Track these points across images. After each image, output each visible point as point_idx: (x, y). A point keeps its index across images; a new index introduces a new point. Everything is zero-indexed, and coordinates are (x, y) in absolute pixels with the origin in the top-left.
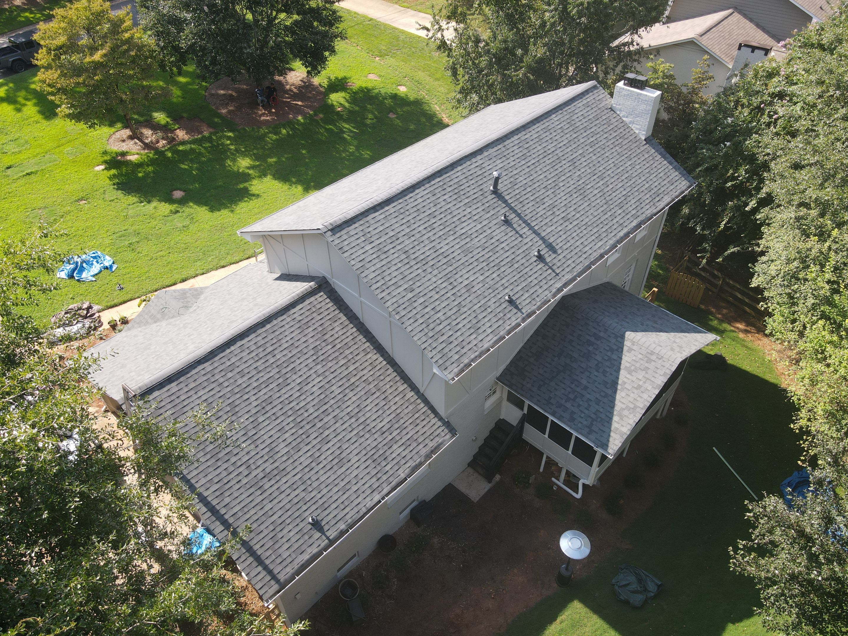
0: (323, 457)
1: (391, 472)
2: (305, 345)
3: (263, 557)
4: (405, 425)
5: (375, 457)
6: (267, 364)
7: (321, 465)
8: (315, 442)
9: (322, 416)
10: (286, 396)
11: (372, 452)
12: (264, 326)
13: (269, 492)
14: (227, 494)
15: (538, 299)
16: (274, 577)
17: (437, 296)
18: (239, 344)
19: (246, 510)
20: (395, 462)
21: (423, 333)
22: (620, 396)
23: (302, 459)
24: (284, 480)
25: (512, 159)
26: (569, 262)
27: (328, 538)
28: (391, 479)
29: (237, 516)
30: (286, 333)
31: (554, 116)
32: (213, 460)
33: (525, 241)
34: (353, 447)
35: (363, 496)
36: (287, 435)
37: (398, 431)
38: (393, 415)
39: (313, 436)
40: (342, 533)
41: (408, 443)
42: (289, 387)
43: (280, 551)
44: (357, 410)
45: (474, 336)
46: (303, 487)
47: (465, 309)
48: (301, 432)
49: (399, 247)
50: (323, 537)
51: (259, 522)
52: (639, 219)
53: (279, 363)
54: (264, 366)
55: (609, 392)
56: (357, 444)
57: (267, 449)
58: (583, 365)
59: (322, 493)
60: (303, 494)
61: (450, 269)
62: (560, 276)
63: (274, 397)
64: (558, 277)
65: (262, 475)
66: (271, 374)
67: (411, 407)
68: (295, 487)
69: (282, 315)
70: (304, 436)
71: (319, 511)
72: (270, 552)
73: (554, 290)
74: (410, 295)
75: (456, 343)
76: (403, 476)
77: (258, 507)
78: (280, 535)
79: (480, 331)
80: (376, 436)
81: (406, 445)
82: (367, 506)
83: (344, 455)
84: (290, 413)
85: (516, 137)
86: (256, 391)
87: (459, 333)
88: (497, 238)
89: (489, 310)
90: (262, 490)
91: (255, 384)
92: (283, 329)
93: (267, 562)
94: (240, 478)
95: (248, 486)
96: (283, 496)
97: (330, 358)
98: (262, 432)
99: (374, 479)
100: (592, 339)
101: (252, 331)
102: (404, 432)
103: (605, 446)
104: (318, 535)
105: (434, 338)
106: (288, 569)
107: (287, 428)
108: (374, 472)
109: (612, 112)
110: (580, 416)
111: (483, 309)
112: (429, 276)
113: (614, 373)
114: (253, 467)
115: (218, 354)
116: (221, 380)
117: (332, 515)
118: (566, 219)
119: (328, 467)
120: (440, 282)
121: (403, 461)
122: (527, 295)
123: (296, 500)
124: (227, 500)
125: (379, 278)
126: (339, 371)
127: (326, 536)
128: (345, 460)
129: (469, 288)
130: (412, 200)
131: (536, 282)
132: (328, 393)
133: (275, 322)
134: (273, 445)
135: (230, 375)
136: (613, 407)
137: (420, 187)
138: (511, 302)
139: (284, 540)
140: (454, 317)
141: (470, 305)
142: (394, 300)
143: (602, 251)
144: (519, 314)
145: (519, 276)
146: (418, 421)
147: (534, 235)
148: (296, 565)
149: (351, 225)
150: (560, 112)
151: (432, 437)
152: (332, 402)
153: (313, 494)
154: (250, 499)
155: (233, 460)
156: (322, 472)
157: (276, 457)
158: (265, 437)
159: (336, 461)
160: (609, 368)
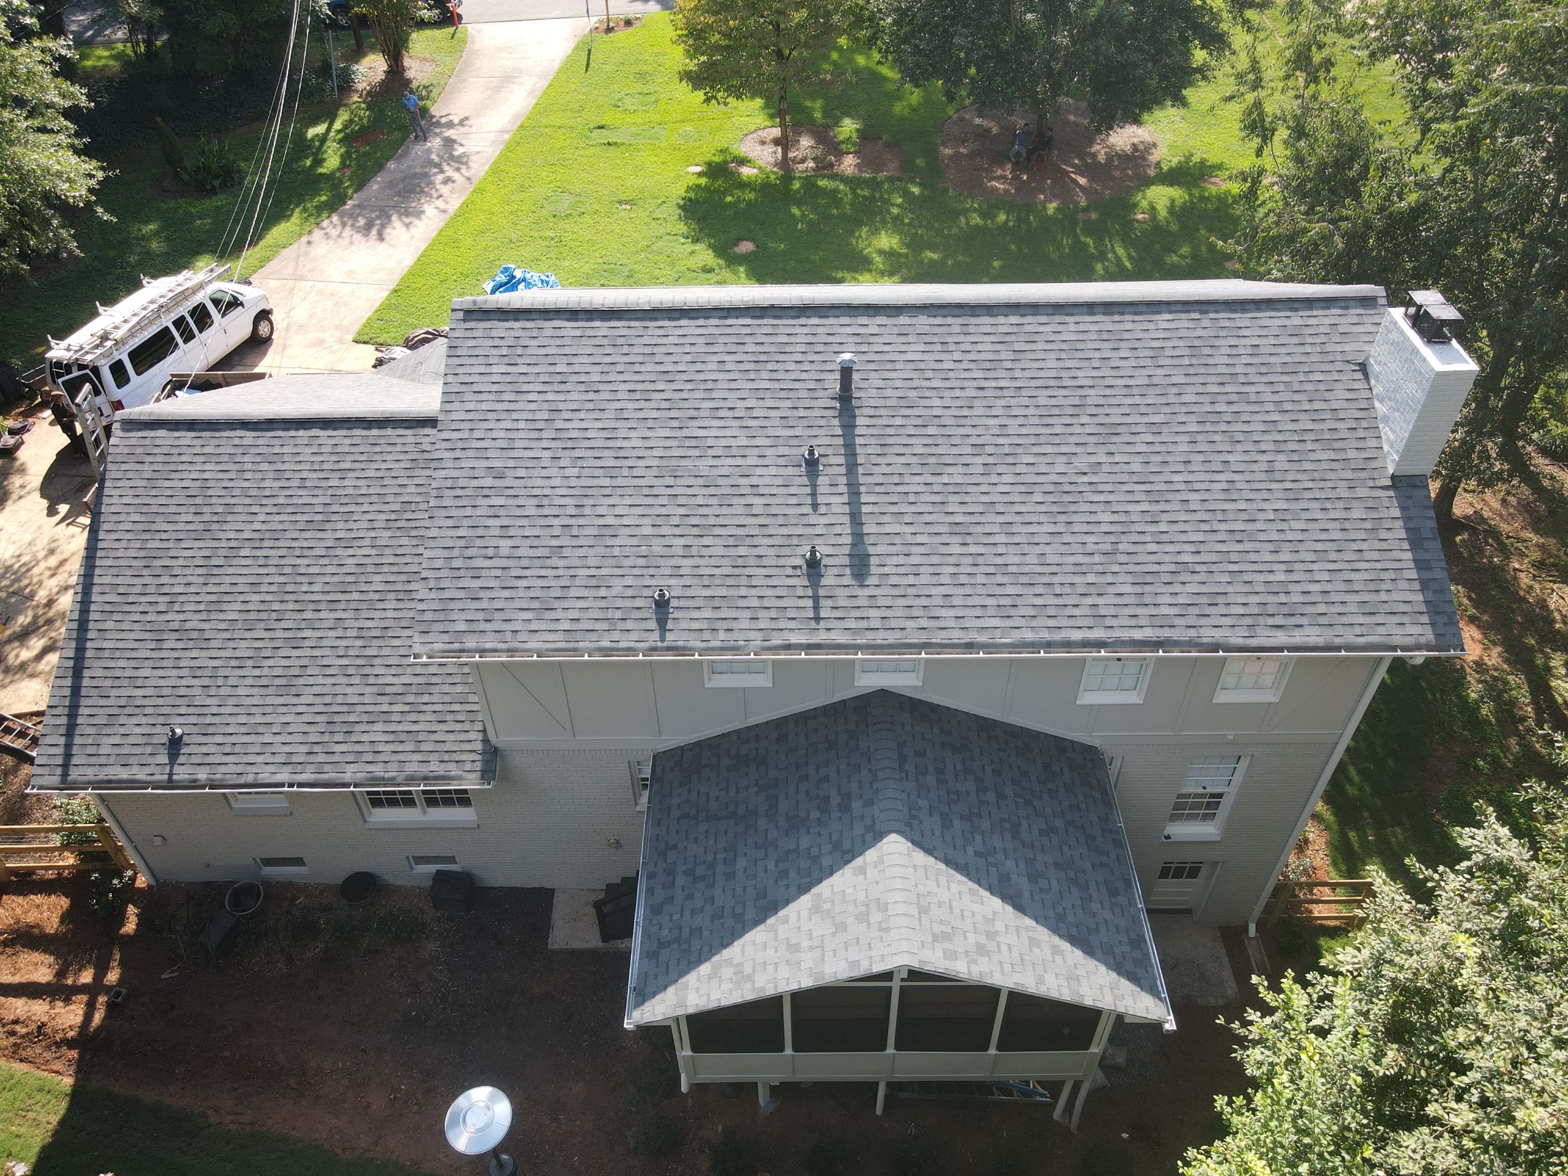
0: (270, 662)
1: (336, 758)
2: (397, 490)
3: (78, 731)
4: (424, 708)
5: (337, 718)
6: (324, 484)
7: (257, 672)
8: (279, 634)
9: (323, 606)
10: (305, 544)
11: (339, 709)
12: (369, 428)
13: (163, 654)
14: (117, 617)
15: (722, 635)
16: (66, 766)
17: (532, 511)
18: (314, 432)
19: (117, 654)
20: (358, 748)
21: (446, 554)
22: (757, 935)
23: (243, 644)
24: (194, 654)
25: (957, 356)
26: (873, 613)
27: (171, 774)
28: (327, 768)
29: (102, 654)
30: (389, 457)
31: (1167, 316)
32: (143, 563)
33: (813, 519)
34: (321, 680)
35: (268, 758)
36: (256, 597)
37: (407, 708)
38: (421, 680)
39: (284, 624)
40: (194, 784)
41: (403, 737)
42: (320, 535)
43: (105, 740)
44: (377, 633)
45: (528, 615)
46: (206, 682)
47: (561, 563)
48: (276, 606)
49: (550, 397)
50: (168, 768)
51: (117, 683)
52: (1166, 633)
53: (339, 492)
54: (316, 483)
55: (750, 914)
56: (330, 680)
57: (213, 598)
58: (773, 834)
59: (222, 710)
60: (197, 691)
61: (607, 482)
62: (823, 624)
63: (289, 535)
64: (813, 624)
65: (175, 625)
66: (315, 501)
67: (459, 689)
68: (199, 673)
69: (407, 428)
70: (274, 616)
71: (195, 730)
72: (91, 730)
73: (776, 642)
74: (488, 482)
75: (484, 604)
76: (348, 777)
77: (134, 664)
78: (122, 720)
79: (550, 615)
80: (368, 690)
81: (396, 738)
82: (260, 776)
83: (301, 681)
84: (287, 570)
85: (1014, 319)
86: (275, 510)
87: (507, 593)
88: (755, 481)
89: (603, 592)
90: (159, 645)
91: (281, 500)
92: (389, 449)
93: (77, 740)
94: (150, 609)
95: (149, 627)
96: (175, 673)
97: (413, 533)
98: (230, 571)
99: (305, 749)
100: (835, 800)
101: (348, 425)
102: (413, 717)
103: (643, 997)
104: (164, 759)
105: (456, 573)
106: (90, 771)
107: (264, 588)
108: (312, 738)
109: (1359, 375)
110: (671, 915)
111: (593, 582)
112: (554, 472)
113: (793, 889)
114: (177, 607)
115: (277, 429)
116: (248, 466)
117: (204, 749)
118: (957, 529)
119: (264, 682)
120: (564, 491)
121: (370, 757)
122: (708, 614)
123: (182, 692)
124: (110, 625)
125: (467, 425)
126: (407, 560)
127: (172, 769)
128: (294, 690)
129: (606, 532)
130: (661, 332)
131: (755, 603)
132: (363, 579)
133: (389, 431)
134: (227, 598)
135: (264, 466)
136: (725, 944)
137: (697, 318)
138: (662, 605)
139: (122, 730)
140: (525, 563)
141: (577, 563)
142: (455, 473)
143: (982, 638)
144: (656, 636)
145: (729, 571)
146: (449, 717)
147: (846, 519)
148: (103, 774)
149: (507, 320)
150: (1197, 316)
151: (446, 757)
152: (356, 596)
153: (209, 701)
154: (136, 645)
155: (164, 580)
156: (249, 681)
157: (214, 616)
158: (228, 580)
159: (282, 681)
160: (799, 874)
